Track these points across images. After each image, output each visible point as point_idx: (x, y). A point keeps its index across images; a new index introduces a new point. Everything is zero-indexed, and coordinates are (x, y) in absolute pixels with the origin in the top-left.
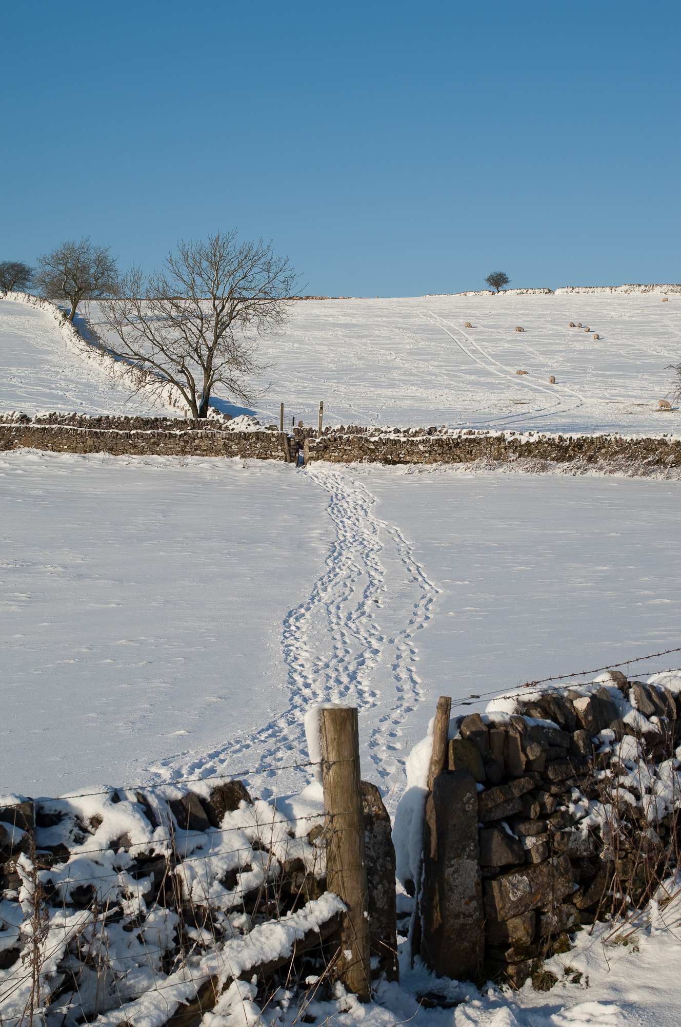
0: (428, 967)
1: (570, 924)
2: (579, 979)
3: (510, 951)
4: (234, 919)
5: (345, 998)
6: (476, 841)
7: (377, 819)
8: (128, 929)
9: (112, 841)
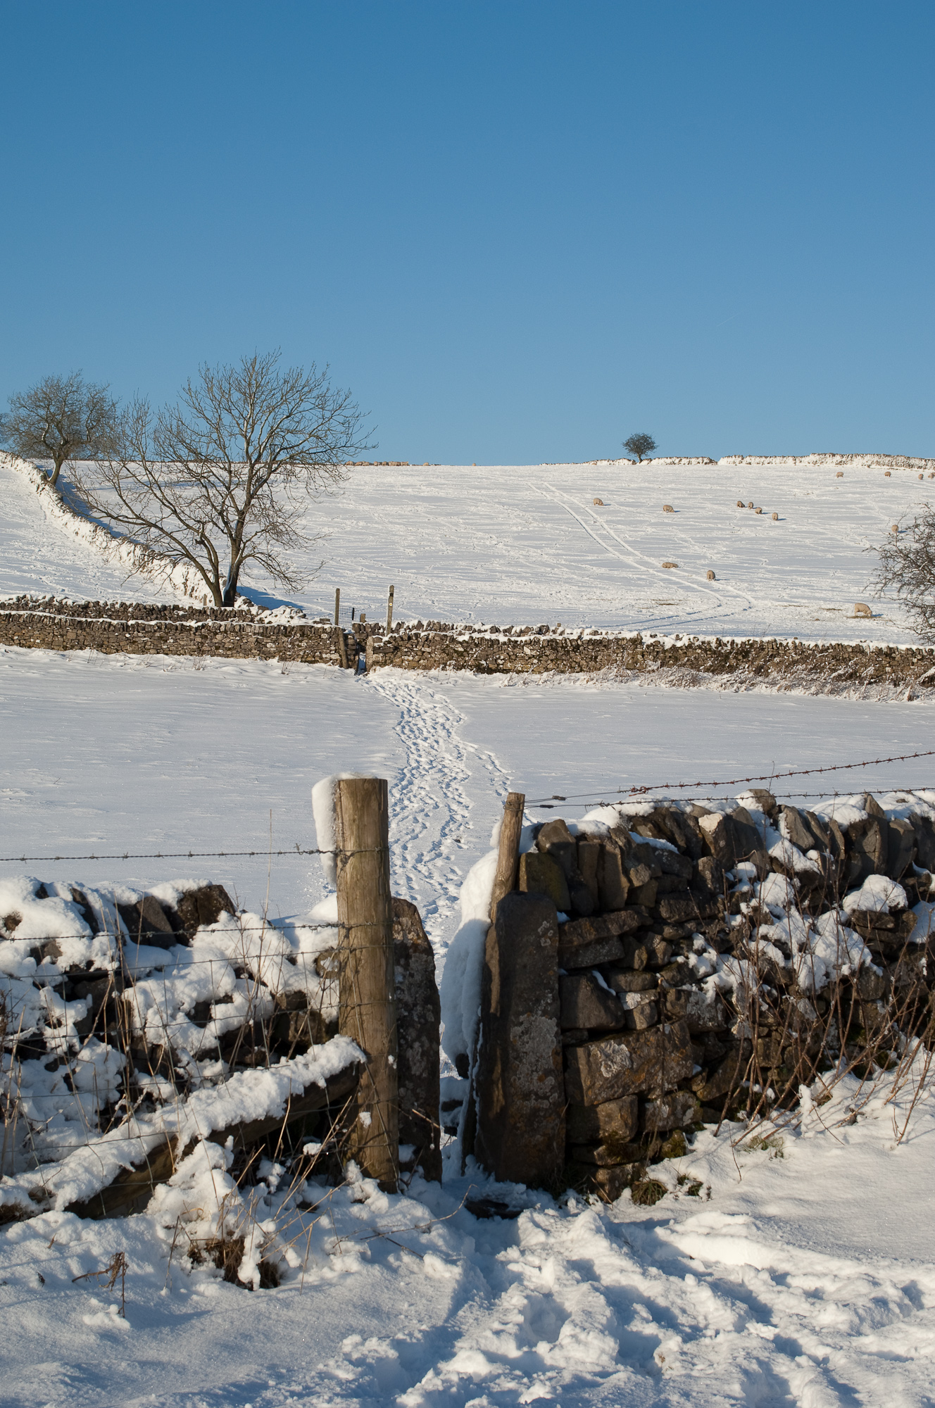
0: (485, 1169)
1: (687, 1119)
2: (698, 1190)
3: (601, 1149)
4: (205, 1067)
5: (361, 1185)
6: (556, 992)
7: (415, 952)
8: (52, 1067)
9: (33, 946)
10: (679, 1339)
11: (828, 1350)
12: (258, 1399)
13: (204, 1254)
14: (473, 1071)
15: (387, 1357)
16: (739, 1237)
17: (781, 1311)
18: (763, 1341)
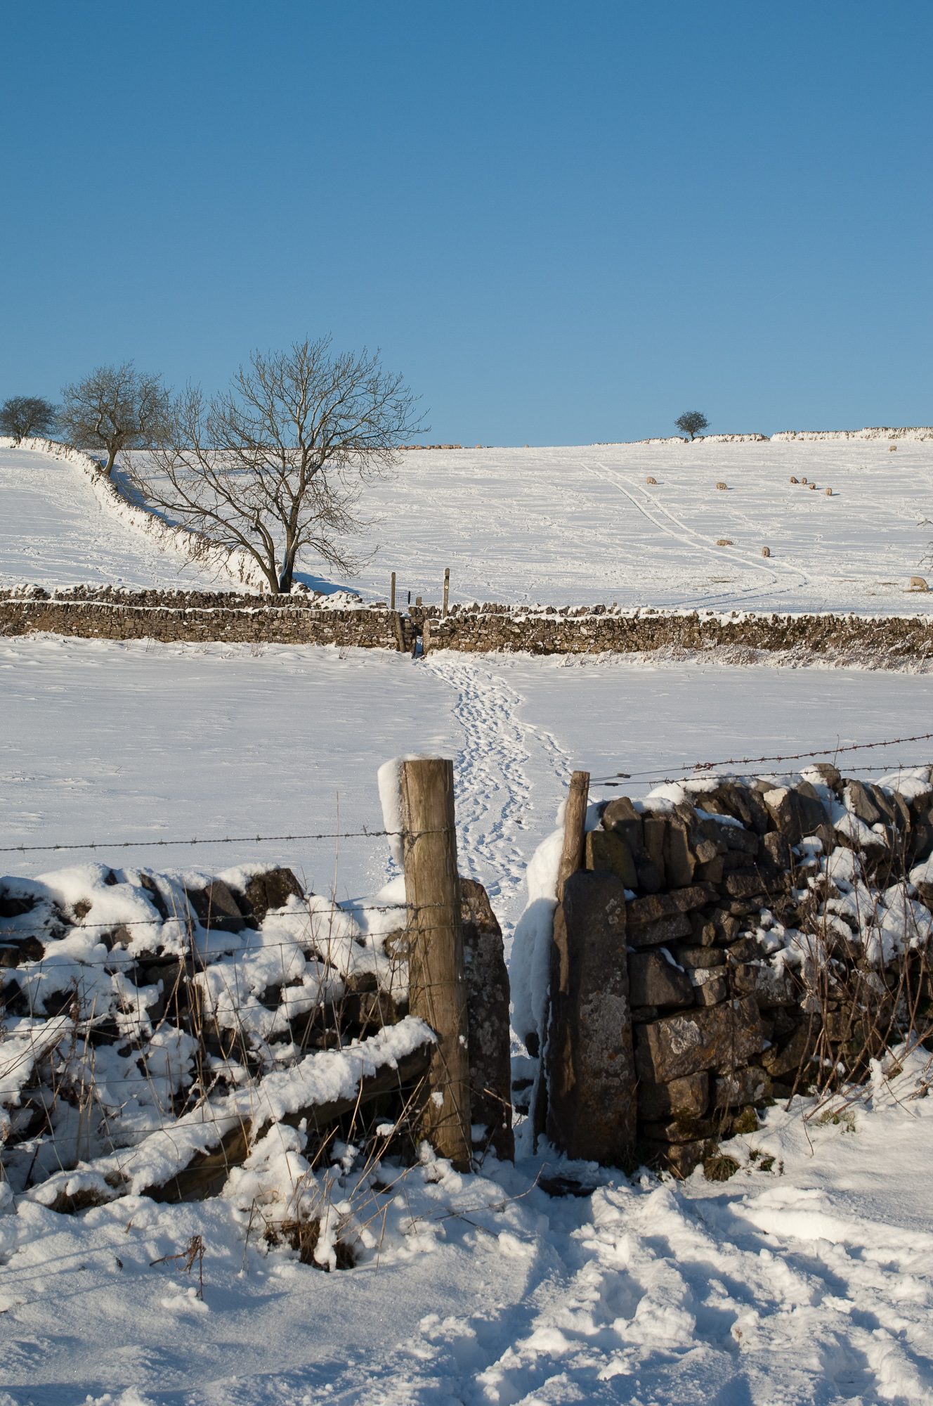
0: (557, 1148)
1: (758, 1095)
2: (770, 1166)
3: (673, 1125)
4: (277, 1050)
5: (434, 1165)
6: (624, 969)
7: (483, 931)
8: (125, 1053)
9: (104, 932)
10: (755, 1314)
11: (905, 1323)
12: (338, 1379)
13: (280, 1236)
14: (543, 1050)
15: (465, 1336)
16: (813, 1211)
17: (857, 1285)
18: (840, 1315)
